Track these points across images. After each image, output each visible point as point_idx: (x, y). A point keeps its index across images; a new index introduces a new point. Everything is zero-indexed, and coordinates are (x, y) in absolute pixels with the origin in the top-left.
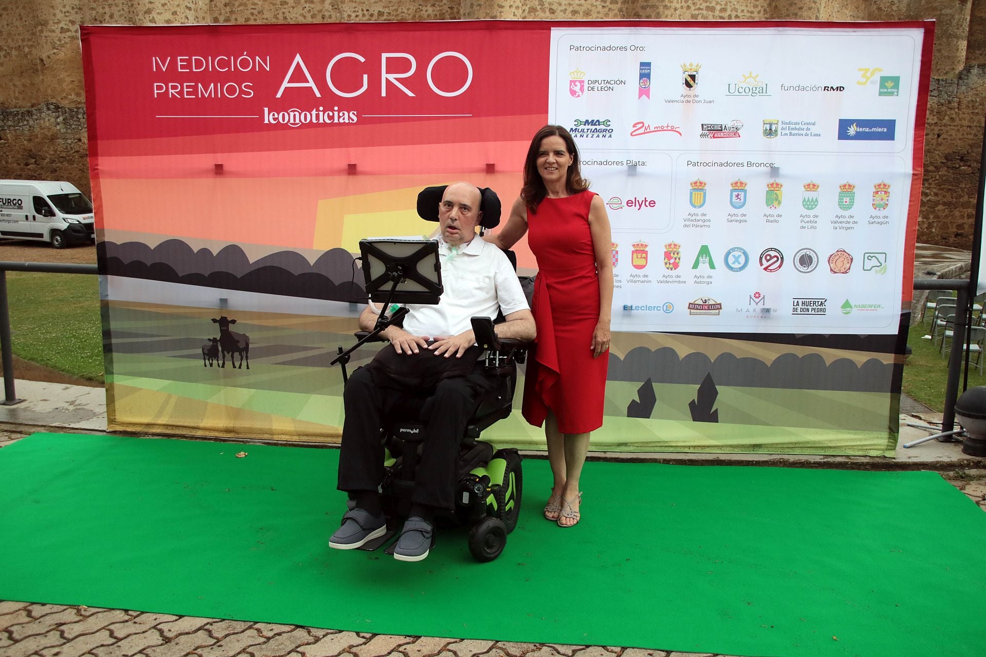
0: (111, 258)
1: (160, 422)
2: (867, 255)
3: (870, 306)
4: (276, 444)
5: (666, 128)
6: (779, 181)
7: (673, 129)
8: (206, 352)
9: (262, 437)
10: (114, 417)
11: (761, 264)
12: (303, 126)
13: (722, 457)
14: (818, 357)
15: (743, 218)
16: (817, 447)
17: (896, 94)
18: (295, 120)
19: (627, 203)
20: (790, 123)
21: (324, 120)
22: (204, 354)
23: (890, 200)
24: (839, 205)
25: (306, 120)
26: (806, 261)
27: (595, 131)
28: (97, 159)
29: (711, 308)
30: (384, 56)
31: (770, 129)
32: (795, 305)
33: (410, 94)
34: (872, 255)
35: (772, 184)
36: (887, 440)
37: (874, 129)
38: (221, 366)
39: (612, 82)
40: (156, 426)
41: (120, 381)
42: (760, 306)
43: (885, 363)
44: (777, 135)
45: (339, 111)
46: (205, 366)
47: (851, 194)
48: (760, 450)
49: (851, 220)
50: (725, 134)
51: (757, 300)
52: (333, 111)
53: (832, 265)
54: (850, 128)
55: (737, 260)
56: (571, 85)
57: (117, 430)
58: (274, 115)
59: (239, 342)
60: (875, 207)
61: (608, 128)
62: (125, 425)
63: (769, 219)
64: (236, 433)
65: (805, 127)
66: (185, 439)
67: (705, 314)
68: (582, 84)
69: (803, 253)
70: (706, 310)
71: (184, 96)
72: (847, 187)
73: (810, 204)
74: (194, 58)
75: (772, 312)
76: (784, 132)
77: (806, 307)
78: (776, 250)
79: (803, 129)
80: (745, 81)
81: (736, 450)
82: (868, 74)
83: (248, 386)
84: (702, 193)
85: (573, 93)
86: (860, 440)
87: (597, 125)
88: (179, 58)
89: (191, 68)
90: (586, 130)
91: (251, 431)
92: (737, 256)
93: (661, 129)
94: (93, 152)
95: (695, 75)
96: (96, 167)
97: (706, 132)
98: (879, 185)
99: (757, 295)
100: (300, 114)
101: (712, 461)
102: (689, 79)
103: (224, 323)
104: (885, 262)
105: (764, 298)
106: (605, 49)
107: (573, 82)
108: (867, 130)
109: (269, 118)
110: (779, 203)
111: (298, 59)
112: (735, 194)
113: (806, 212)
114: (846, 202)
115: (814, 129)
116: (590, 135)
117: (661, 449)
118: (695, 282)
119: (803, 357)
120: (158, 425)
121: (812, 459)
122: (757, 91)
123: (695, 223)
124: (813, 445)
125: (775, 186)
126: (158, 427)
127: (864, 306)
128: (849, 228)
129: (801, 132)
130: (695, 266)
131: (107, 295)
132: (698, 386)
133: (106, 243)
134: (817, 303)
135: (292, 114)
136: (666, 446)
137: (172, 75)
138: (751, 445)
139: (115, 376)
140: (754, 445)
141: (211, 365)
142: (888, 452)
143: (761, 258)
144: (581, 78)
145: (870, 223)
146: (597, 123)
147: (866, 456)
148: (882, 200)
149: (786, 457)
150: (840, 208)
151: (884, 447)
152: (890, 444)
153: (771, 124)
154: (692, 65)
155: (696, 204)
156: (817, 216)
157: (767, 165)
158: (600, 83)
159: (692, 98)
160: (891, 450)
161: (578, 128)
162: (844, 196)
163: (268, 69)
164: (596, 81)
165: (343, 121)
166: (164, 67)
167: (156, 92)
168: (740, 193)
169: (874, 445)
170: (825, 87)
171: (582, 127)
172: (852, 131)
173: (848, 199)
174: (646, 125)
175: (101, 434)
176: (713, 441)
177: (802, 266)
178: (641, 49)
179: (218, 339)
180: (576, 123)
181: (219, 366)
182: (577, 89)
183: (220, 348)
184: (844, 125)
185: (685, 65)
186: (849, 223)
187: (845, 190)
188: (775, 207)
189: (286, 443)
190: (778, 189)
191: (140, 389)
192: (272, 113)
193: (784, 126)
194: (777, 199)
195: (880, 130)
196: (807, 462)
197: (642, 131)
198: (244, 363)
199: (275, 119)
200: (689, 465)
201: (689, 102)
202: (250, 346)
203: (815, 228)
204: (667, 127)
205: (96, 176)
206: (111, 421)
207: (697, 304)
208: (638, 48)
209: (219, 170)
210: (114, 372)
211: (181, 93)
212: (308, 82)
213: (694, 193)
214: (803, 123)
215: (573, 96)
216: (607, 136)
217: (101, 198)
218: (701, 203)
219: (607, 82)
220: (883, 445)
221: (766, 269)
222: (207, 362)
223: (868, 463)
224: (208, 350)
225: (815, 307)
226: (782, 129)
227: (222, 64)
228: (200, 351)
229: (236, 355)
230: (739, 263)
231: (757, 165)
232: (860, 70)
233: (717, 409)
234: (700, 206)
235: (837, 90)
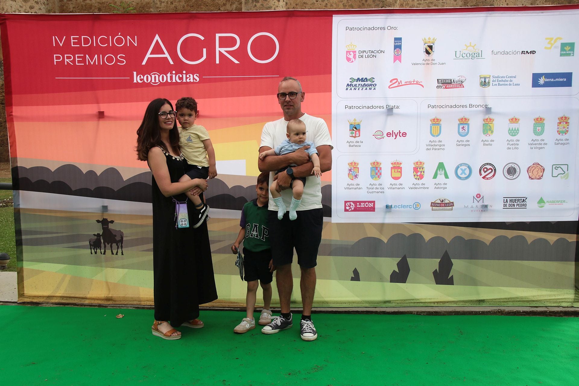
0: (23, 178)
1: (57, 294)
2: (554, 166)
3: (558, 202)
4: (143, 308)
5: (413, 83)
6: (491, 116)
7: (418, 83)
8: (92, 243)
9: (132, 303)
10: (23, 292)
11: (481, 175)
12: (161, 84)
13: (458, 309)
14: (523, 238)
15: (468, 143)
16: (524, 301)
17: (572, 54)
18: (155, 80)
19: (387, 134)
20: (498, 77)
21: (176, 80)
22: (91, 245)
23: (569, 128)
24: (534, 132)
25: (163, 80)
26: (511, 171)
27: (364, 85)
28: (12, 108)
29: (447, 205)
30: (218, 35)
31: (485, 82)
32: (505, 202)
33: (236, 62)
34: (558, 166)
35: (487, 119)
36: (574, 296)
37: (557, 80)
38: (103, 253)
39: (375, 52)
40: (54, 297)
41: (27, 266)
42: (481, 203)
43: (570, 241)
44: (489, 86)
45: (186, 74)
46: (92, 253)
47: (542, 124)
48: (484, 304)
49: (543, 142)
50: (454, 85)
51: (478, 199)
52: (182, 74)
53: (530, 174)
54: (541, 79)
55: (463, 172)
56: (347, 54)
57: (25, 301)
58: (140, 77)
59: (116, 236)
60: (559, 133)
61: (373, 83)
62: (31, 298)
63: (485, 143)
64: (114, 301)
65: (509, 79)
66: (77, 307)
67: (443, 210)
68: (355, 53)
69: (510, 166)
70: (443, 207)
71: (76, 64)
72: (539, 120)
73: (513, 132)
74: (82, 37)
75: (489, 207)
76: (494, 83)
77: (513, 203)
78: (490, 164)
79: (508, 81)
80: (467, 49)
81: (467, 304)
82: (552, 42)
83: (123, 267)
84: (439, 126)
85: (348, 59)
86: (555, 295)
87: (365, 81)
88: (72, 37)
89: (81, 44)
90: (358, 85)
91: (125, 299)
92: (463, 169)
93: (409, 83)
94: (8, 103)
95: (432, 46)
96: (11, 114)
97: (440, 84)
98: (562, 118)
99: (478, 196)
100: (159, 76)
101: (451, 312)
102: (428, 49)
103: (105, 223)
104: (568, 171)
105: (483, 197)
106: (370, 29)
107: (348, 52)
108: (552, 80)
109: (137, 79)
110: (492, 132)
111: (157, 37)
112: (461, 126)
113: (510, 138)
114: (539, 130)
115: (515, 81)
116: (361, 89)
117: (414, 305)
118: (435, 188)
119: (512, 238)
120: (56, 297)
121: (521, 309)
122: (475, 56)
123: (434, 147)
124: (521, 300)
125: (489, 120)
126: (56, 298)
127: (553, 202)
128: (541, 148)
129: (506, 83)
130: (435, 177)
131: (19, 205)
132: (439, 260)
133: (19, 168)
134: (520, 200)
135: (153, 76)
136: (418, 303)
137: (67, 49)
138: (477, 300)
139: (24, 262)
140: (480, 300)
141: (96, 253)
142: (575, 303)
143: (480, 170)
144: (354, 49)
145: (556, 144)
146: (365, 80)
147: (558, 307)
148: (564, 128)
149: (502, 308)
150: (535, 134)
151: (573, 300)
152: (576, 298)
153: (485, 78)
154: (430, 39)
155: (434, 134)
156: (518, 141)
157: (483, 106)
158: (367, 52)
159: (431, 62)
160: (577, 302)
161: (352, 83)
162: (537, 126)
163: (136, 45)
164: (364, 51)
165: (189, 81)
166: (61, 43)
167: (55, 60)
168: (465, 126)
169: (565, 299)
170: (522, 52)
171: (355, 83)
172: (542, 81)
173: (540, 128)
174: (399, 81)
175: (14, 304)
176: (450, 298)
177: (509, 175)
178: (395, 28)
179: (101, 234)
180: (351, 80)
181: (102, 254)
182: (351, 57)
183: (102, 241)
184: (536, 78)
185: (425, 39)
186: (541, 144)
187: (538, 122)
188: (489, 135)
189: (151, 307)
190: (491, 122)
191: (43, 271)
192: (139, 76)
193: (494, 79)
194: (490, 129)
195: (561, 80)
196: (518, 312)
197: (396, 84)
198: (120, 251)
199: (141, 80)
200: (435, 315)
201: (428, 64)
202: (124, 239)
203: (517, 148)
204: (414, 81)
205: (12, 121)
206: (21, 294)
207: (437, 203)
208: (393, 28)
209: (101, 115)
210: (24, 260)
211: (73, 62)
212: (164, 54)
213: (433, 127)
214: (507, 77)
215: (349, 62)
216: (373, 88)
217: (15, 135)
218: (438, 134)
219: (372, 52)
220: (571, 299)
221: (484, 178)
222: (93, 250)
223: (561, 312)
224: (93, 242)
225: (519, 203)
226: (493, 81)
227: (103, 41)
228: (87, 243)
229: (114, 245)
230: (465, 174)
231: (476, 106)
232: (546, 39)
233: (453, 276)
234: (437, 136)
235: (531, 53)
